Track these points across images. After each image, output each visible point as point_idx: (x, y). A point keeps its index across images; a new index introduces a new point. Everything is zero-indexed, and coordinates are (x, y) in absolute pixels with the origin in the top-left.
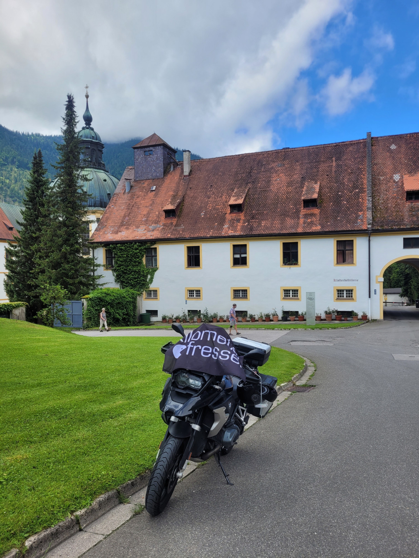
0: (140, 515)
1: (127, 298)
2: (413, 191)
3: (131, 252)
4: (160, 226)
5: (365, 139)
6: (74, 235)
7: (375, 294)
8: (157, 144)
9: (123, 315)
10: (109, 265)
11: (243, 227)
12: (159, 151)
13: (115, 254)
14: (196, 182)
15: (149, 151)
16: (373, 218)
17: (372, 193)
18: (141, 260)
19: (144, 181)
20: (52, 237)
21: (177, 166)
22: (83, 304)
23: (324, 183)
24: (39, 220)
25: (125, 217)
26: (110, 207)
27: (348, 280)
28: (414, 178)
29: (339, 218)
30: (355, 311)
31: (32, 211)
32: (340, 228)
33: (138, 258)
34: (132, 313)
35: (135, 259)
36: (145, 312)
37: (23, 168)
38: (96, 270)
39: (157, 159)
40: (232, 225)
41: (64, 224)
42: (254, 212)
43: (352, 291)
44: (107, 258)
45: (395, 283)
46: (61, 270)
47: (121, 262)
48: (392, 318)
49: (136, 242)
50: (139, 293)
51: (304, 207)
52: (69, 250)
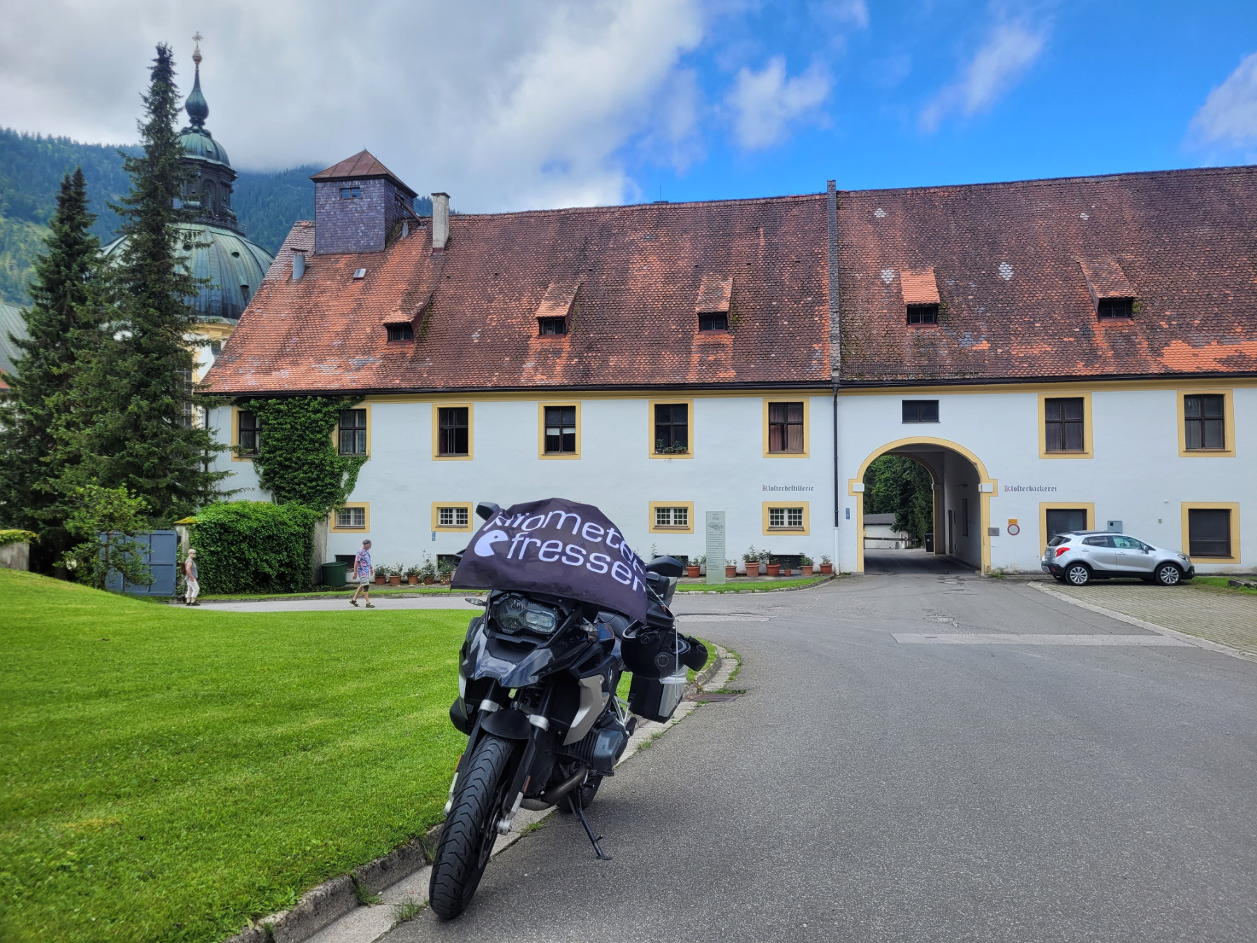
0: (412, 922)
1: (289, 527)
2: (920, 305)
3: (303, 419)
4: (376, 361)
5: (825, 194)
6: (161, 374)
7: (848, 518)
8: (370, 173)
9: (280, 566)
10: (246, 447)
11: (567, 368)
12: (376, 191)
13: (263, 422)
14: (460, 265)
15: (351, 189)
16: (842, 358)
17: (841, 306)
18: (327, 436)
19: (339, 256)
20: (104, 376)
21: (417, 226)
22: (179, 539)
23: (742, 280)
24: (69, 335)
25: (288, 336)
26: (252, 312)
27: (793, 488)
28: (920, 278)
29: (773, 355)
30: (807, 555)
31: (51, 312)
32: (775, 375)
33: (320, 432)
34: (301, 562)
35: (312, 434)
36: (333, 560)
37: (22, 218)
38: (213, 459)
39: (370, 207)
40: (544, 365)
41: (134, 346)
42: (592, 335)
43: (800, 511)
44: (241, 430)
45: (881, 504)
46: (122, 457)
47: (278, 440)
48: (880, 571)
49: (315, 394)
50: (319, 514)
51: (701, 329)
52: (146, 409)
